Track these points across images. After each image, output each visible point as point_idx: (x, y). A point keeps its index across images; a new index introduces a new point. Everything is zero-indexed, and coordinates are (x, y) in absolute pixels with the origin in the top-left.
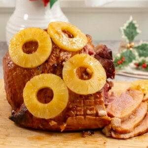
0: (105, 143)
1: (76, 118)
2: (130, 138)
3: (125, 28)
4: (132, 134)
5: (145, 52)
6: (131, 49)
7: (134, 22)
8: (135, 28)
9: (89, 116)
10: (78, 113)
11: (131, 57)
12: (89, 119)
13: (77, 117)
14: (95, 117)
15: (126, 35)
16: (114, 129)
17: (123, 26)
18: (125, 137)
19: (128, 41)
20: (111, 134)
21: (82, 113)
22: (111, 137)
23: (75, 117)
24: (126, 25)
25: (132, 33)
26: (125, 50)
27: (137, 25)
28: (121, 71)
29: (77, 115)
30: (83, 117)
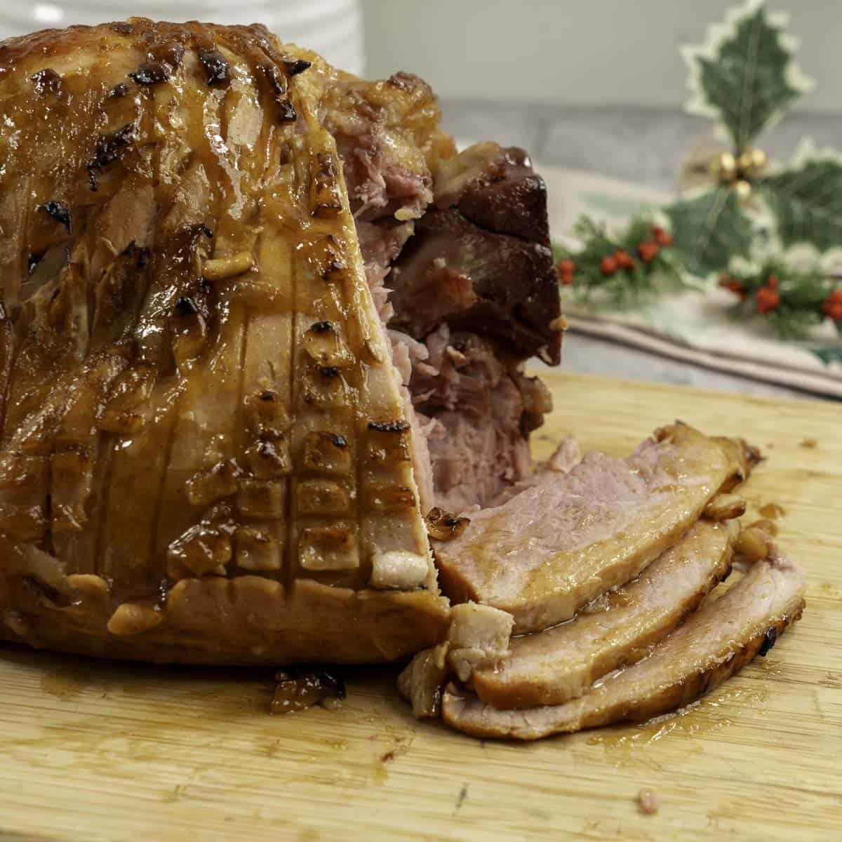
0: (389, 756)
1: (232, 591)
2: (556, 737)
3: (710, 51)
4: (570, 715)
5: (819, 213)
6: (743, 189)
7: (776, 19)
8: (779, 59)
9: (311, 584)
10: (245, 559)
11: (724, 238)
12: (315, 602)
13: (239, 581)
14: (350, 592)
15: (713, 99)
16: (463, 677)
17: (700, 39)
18: (522, 732)
19: (722, 133)
20: (440, 706)
21: (275, 561)
22: (437, 723)
23: (223, 583)
24: (722, 31)
25: (757, 85)
26: (697, 192)
27: (788, 42)
28: (618, 317)
29: (234, 570)
30: (273, 586)
